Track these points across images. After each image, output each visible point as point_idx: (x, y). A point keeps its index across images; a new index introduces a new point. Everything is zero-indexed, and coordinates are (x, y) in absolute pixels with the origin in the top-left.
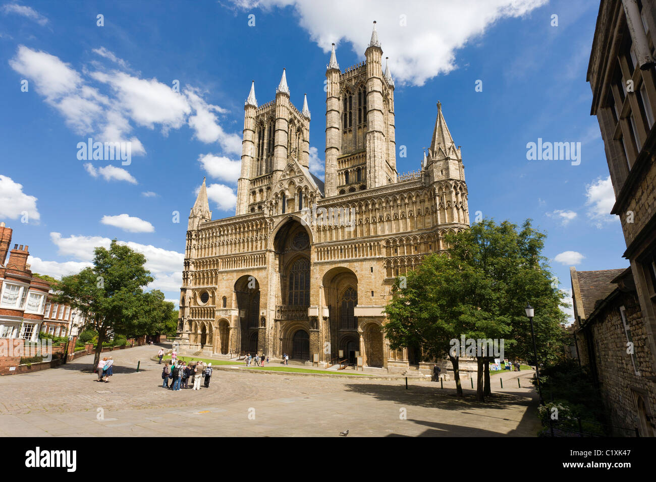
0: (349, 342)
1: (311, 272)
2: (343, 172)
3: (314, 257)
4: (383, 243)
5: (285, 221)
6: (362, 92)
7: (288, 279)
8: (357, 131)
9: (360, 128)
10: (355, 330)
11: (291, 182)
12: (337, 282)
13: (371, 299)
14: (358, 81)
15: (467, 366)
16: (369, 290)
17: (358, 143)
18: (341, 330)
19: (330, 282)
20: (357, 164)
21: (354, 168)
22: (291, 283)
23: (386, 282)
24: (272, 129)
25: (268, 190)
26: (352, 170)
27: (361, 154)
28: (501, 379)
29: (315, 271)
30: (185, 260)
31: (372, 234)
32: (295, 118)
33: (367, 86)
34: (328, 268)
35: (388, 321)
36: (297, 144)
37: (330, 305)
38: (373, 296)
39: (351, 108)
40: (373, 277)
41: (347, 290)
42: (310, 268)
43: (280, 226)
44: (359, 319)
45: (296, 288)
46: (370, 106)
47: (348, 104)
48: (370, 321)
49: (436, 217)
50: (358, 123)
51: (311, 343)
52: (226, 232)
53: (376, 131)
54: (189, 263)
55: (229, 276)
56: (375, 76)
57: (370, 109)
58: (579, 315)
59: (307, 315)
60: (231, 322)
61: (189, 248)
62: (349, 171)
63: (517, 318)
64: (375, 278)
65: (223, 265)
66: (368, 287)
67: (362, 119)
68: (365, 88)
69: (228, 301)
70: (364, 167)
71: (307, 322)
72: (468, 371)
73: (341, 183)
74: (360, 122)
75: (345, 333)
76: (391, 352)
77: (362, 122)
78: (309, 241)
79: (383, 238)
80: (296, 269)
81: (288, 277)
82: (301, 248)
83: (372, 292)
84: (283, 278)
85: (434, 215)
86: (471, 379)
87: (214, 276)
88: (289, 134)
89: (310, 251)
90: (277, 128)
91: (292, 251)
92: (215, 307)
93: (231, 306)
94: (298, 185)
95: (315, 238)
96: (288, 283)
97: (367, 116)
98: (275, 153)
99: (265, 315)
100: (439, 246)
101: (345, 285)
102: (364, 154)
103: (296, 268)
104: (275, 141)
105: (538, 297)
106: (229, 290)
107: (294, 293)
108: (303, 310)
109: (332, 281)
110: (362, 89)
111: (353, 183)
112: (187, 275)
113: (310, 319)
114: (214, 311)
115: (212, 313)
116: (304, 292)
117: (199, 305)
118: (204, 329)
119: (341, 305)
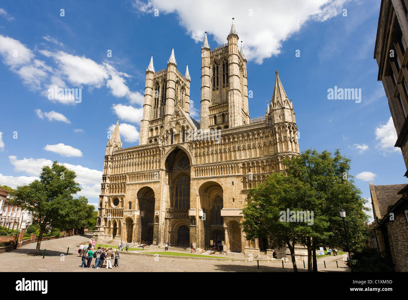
0: (217, 235)
1: (191, 184)
2: (213, 117)
3: (193, 175)
4: (241, 165)
5: (173, 149)
6: (225, 63)
7: (175, 189)
8: (222, 89)
9: (224, 87)
10: (221, 226)
11: (177, 123)
12: (208, 191)
13: (232, 204)
14: (223, 56)
15: (301, 252)
16: (230, 198)
17: (222, 97)
18: (211, 226)
19: (204, 191)
20: (222, 111)
21: (220, 114)
22: (177, 192)
23: (243, 192)
24: (165, 87)
25: (161, 128)
26: (219, 115)
27: (225, 105)
28: (324, 261)
29: (193, 184)
30: (103, 175)
31: (233, 159)
32: (180, 80)
33: (228, 60)
34: (202, 182)
35: (244, 220)
36: (181, 97)
37: (204, 208)
38: (234, 201)
39: (218, 74)
40: (234, 188)
41: (216, 198)
42: (190, 182)
43: (169, 153)
44: (224, 218)
45: (181, 196)
46: (231, 73)
47: (216, 71)
48: (232, 219)
49: (276, 147)
50: (222, 84)
51: (191, 235)
52: (132, 157)
53: (235, 89)
54: (105, 178)
55: (134, 187)
56: (234, 53)
57: (231, 75)
58: (377, 216)
59: (188, 215)
60: (134, 219)
61: (106, 167)
62: (217, 116)
63: (333, 218)
64: (235, 189)
65: (129, 179)
66: (230, 195)
67: (226, 81)
68: (227, 61)
69: (133, 205)
70: (227, 113)
71: (188, 220)
72: (301, 256)
73: (211, 124)
74: (224, 83)
75: (214, 228)
76: (247, 242)
77: (226, 83)
78: (189, 163)
79: (241, 161)
80: (180, 183)
81: (175, 187)
82: (184, 168)
83: (233, 199)
84: (171, 189)
85: (275, 146)
86: (304, 261)
87: (123, 187)
88: (176, 90)
89: (190, 170)
90: (168, 87)
91: (178, 170)
92: (123, 209)
93: (135, 208)
94: (182, 124)
95: (193, 161)
96: (175, 193)
97: (229, 80)
98: (166, 103)
99: (158, 214)
100: (279, 167)
101: (215, 194)
102: (227, 104)
103: (180, 181)
104: (167, 95)
105: (347, 203)
106: (133, 197)
107: (179, 199)
108: (185, 211)
109: (205, 192)
110: (225, 62)
111: (219, 124)
112: (104, 186)
113: (190, 217)
114: (122, 211)
115: (121, 213)
116: (186, 199)
117: (112, 208)
118: (115, 225)
119: (212, 208)
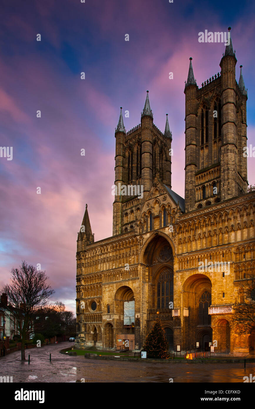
0: (204, 336)
1: (174, 279)
2: (200, 187)
3: (176, 267)
4: (233, 250)
5: (152, 237)
6: (217, 105)
7: (156, 287)
8: (213, 145)
9: (215, 142)
10: (208, 326)
11: (157, 201)
12: (195, 287)
13: (222, 300)
14: (214, 95)
16: (220, 292)
17: (213, 158)
18: (198, 326)
19: (189, 287)
20: (213, 178)
21: (210, 183)
22: (159, 291)
23: (235, 283)
24: (139, 153)
25: (137, 210)
26: (208, 184)
27: (216, 168)
29: (177, 279)
30: (77, 276)
32: (159, 139)
33: (221, 99)
34: (187, 275)
36: (161, 165)
37: (190, 307)
38: (224, 296)
39: (207, 124)
40: (224, 281)
41: (204, 294)
42: (173, 277)
43: (148, 242)
44: (212, 316)
45: (163, 294)
46: (224, 119)
47: (205, 119)
48: (221, 317)
50: (213, 138)
51: (175, 337)
52: (106, 251)
53: (230, 144)
54: (80, 279)
55: (110, 288)
56: (229, 87)
57: (225, 122)
59: (171, 316)
60: (114, 324)
61: (79, 266)
62: (206, 185)
64: (226, 282)
65: (105, 279)
66: (220, 290)
67: (218, 134)
68: (220, 101)
69: (111, 308)
70: (219, 180)
71: (171, 321)
73: (199, 198)
74: (215, 137)
75: (201, 328)
77: (218, 136)
78: (172, 253)
79: (235, 245)
80: (162, 279)
81: (157, 284)
82: (166, 260)
83: (224, 294)
84: (152, 286)
87: (98, 289)
88: (154, 156)
89: (173, 262)
90: (143, 151)
91: (158, 261)
92: (102, 313)
93: (113, 312)
94: (162, 202)
95: (178, 249)
96: (156, 291)
97: (222, 130)
98: (142, 175)
99: (139, 317)
101: (202, 289)
102: (219, 168)
103: (162, 277)
104: (142, 165)
106: (111, 299)
107: (161, 298)
108: (168, 312)
109: (191, 287)
110: (217, 103)
111: (209, 197)
112: (80, 289)
113: (174, 319)
114: (101, 316)
115: (100, 318)
116: (169, 298)
117: (90, 312)
118: (95, 330)
119: (198, 306)
